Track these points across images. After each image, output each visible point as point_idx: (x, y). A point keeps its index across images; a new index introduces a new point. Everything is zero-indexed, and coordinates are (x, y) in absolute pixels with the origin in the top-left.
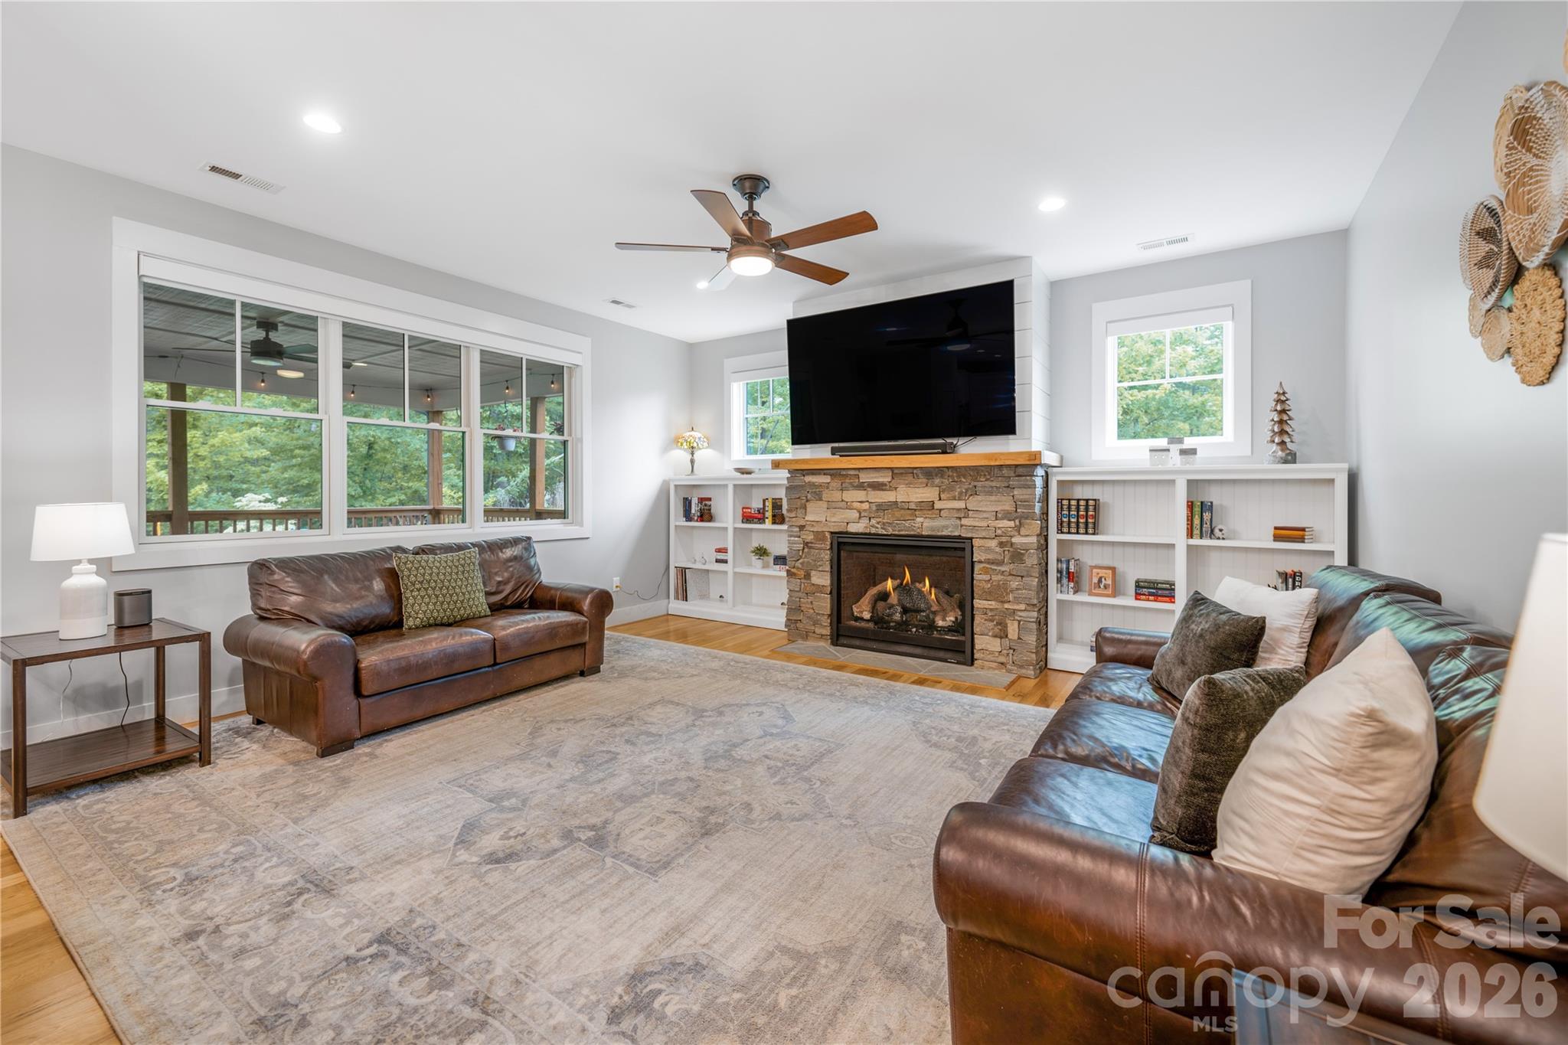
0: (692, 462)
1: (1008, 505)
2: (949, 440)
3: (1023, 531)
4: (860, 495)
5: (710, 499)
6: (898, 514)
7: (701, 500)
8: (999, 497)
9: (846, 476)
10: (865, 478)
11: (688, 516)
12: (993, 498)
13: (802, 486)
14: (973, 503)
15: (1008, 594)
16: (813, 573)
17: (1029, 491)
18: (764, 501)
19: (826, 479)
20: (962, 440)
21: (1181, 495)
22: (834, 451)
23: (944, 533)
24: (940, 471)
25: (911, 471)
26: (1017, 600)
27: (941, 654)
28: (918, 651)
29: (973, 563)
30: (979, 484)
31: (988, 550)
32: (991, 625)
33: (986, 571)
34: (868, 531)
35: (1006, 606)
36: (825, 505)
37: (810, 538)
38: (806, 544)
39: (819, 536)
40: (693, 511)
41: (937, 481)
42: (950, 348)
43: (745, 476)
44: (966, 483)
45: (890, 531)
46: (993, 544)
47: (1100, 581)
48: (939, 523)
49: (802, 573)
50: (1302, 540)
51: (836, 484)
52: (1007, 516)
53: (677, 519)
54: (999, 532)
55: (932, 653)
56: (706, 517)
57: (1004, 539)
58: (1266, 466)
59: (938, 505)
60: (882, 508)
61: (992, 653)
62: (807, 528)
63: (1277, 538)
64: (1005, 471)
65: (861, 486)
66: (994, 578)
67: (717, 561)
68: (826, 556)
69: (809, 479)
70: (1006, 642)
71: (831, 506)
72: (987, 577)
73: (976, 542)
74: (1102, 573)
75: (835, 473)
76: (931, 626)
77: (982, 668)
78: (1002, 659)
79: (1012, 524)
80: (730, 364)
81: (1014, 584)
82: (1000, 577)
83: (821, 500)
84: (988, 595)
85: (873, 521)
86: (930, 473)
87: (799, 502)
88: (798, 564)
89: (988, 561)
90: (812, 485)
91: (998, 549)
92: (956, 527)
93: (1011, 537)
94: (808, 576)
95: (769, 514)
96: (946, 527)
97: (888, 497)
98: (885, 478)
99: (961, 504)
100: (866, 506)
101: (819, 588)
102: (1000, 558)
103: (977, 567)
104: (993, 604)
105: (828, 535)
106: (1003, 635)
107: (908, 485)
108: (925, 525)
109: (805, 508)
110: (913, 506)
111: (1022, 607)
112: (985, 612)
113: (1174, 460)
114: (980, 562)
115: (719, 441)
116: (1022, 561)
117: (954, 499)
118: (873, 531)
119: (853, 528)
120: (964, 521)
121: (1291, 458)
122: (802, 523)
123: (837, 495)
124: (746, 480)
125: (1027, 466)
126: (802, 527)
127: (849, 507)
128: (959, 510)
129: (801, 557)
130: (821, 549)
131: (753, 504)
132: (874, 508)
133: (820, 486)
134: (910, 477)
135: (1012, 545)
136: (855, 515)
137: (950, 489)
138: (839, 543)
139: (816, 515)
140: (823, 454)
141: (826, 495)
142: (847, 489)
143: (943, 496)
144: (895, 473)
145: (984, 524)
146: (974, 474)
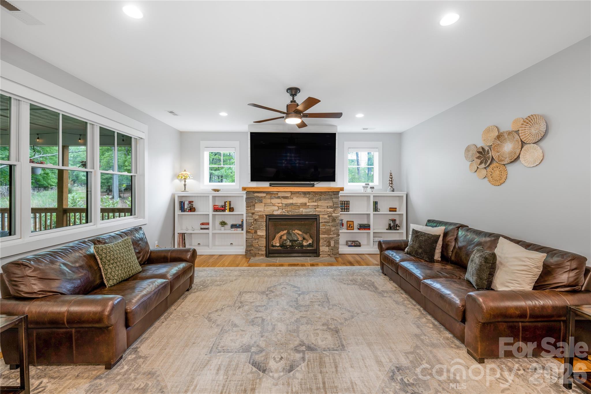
0: (185, 185)
1: (331, 204)
2: (312, 182)
3: (335, 212)
4: (279, 201)
5: (193, 202)
6: (293, 207)
7: (190, 202)
8: (328, 201)
9: (273, 194)
10: (280, 195)
11: (182, 209)
12: (326, 202)
13: (253, 197)
14: (320, 203)
15: (331, 232)
16: (258, 231)
17: (337, 199)
18: (225, 203)
19: (264, 195)
20: (315, 183)
21: (372, 200)
22: (271, 185)
23: (310, 214)
24: (309, 193)
25: (298, 192)
26: (334, 234)
27: (308, 255)
28: (300, 255)
29: (319, 223)
30: (322, 197)
31: (325, 218)
32: (325, 243)
33: (324, 225)
34: (281, 214)
35: (330, 236)
36: (264, 205)
37: (257, 217)
38: (255, 220)
39: (261, 217)
40: (186, 207)
41: (308, 196)
43: (217, 192)
44: (318, 197)
45: (290, 214)
46: (326, 216)
47: (350, 226)
48: (308, 210)
49: (253, 231)
50: (396, 211)
51: (268, 196)
52: (331, 207)
53: (178, 212)
54: (328, 212)
55: (305, 255)
56: (193, 210)
57: (330, 215)
58: (388, 192)
59: (308, 204)
60: (287, 205)
61: (326, 252)
62: (255, 214)
63: (390, 211)
65: (279, 198)
66: (327, 227)
67: (201, 229)
68: (264, 224)
69: (256, 195)
70: (330, 247)
71: (266, 205)
72: (324, 227)
73: (321, 216)
74: (350, 223)
75: (268, 193)
76: (302, 246)
77: (323, 257)
78: (329, 253)
79: (332, 210)
80: (203, 143)
81: (333, 229)
83: (262, 202)
84: (324, 233)
85: (284, 210)
86: (305, 193)
87: (252, 204)
88: (251, 228)
89: (325, 222)
90: (258, 197)
91: (328, 218)
92: (314, 211)
93: (332, 214)
94: (256, 232)
95: (228, 208)
96: (311, 211)
97: (290, 201)
98: (289, 195)
99: (316, 204)
100: (281, 205)
101: (261, 237)
102: (328, 221)
103: (321, 224)
104: (326, 236)
105: (265, 216)
106: (329, 245)
107: (297, 197)
108: (303, 211)
109: (254, 206)
110: (299, 204)
111: (335, 236)
112: (323, 238)
113: (369, 190)
114: (322, 222)
115: (198, 177)
116: (335, 221)
117: (314, 202)
118: (284, 214)
119: (275, 213)
120: (317, 209)
121: (393, 190)
122: (253, 211)
123: (269, 201)
124: (216, 194)
125: (336, 193)
126: (253, 214)
127: (274, 205)
128: (315, 206)
129: (253, 225)
130: (261, 221)
131: (220, 203)
132: (284, 205)
133: (262, 197)
134: (298, 195)
135: (332, 216)
136: (276, 208)
137: (312, 199)
138: (269, 219)
139: (260, 209)
140: (265, 185)
141: (264, 201)
142: (273, 199)
143: (310, 201)
144: (292, 193)
145: (323, 210)
146: (321, 193)
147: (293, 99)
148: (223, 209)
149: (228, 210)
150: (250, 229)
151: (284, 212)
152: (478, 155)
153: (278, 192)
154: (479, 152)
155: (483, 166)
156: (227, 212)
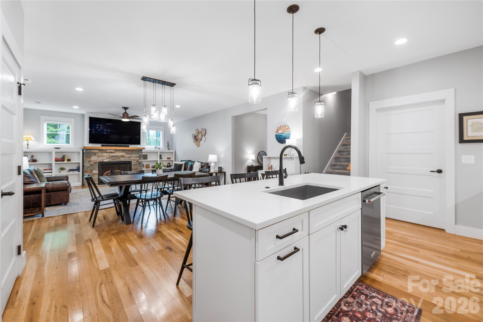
0: (28, 144)
1: (138, 156)
3: (140, 159)
4: (107, 154)
5: (34, 156)
6: (116, 157)
7: (32, 156)
9: (103, 150)
10: (108, 151)
12: (135, 154)
13: (90, 152)
14: (132, 155)
15: (138, 169)
17: (141, 153)
18: (64, 156)
19: (97, 151)
20: (129, 145)
21: (159, 154)
22: (102, 145)
24: (126, 150)
25: (119, 150)
29: (131, 165)
31: (135, 163)
33: (134, 166)
34: (109, 161)
36: (97, 156)
37: (92, 163)
38: (92, 165)
39: (95, 163)
41: (125, 152)
44: (131, 152)
45: (114, 161)
46: (135, 162)
47: (147, 166)
48: (125, 159)
49: (90, 171)
50: (170, 159)
51: (100, 152)
52: (138, 157)
54: (137, 160)
56: (35, 161)
57: (137, 161)
58: (166, 150)
59: (125, 156)
60: (112, 156)
62: (91, 161)
63: (168, 159)
64: (138, 150)
65: (107, 152)
66: (136, 167)
68: (97, 167)
69: (91, 151)
71: (98, 156)
72: (134, 167)
73: (132, 162)
74: (148, 165)
75: (100, 150)
79: (139, 158)
80: (42, 118)
81: (139, 168)
82: (137, 167)
83: (95, 155)
85: (110, 159)
86: (123, 151)
87: (89, 156)
88: (89, 169)
89: (135, 165)
90: (93, 152)
91: (136, 163)
94: (92, 172)
96: (127, 160)
97: (114, 154)
98: (114, 151)
100: (108, 156)
101: (96, 174)
103: (132, 166)
105: (98, 163)
107: (119, 152)
108: (122, 159)
109: (90, 157)
110: (119, 156)
113: (157, 149)
114: (133, 165)
116: (140, 164)
117: (128, 155)
118: (110, 161)
119: (105, 161)
120: (130, 158)
121: (169, 150)
122: (90, 160)
123: (101, 154)
125: (141, 150)
126: (90, 161)
127: (104, 156)
128: (129, 157)
129: (89, 168)
130: (96, 165)
131: (60, 157)
132: (110, 157)
133: (96, 152)
134: (119, 151)
135: (139, 162)
136: (106, 158)
137: (127, 153)
138: (101, 164)
139: (94, 159)
140: (98, 146)
141: (97, 154)
142: (103, 153)
143: (126, 154)
144: (115, 150)
145: (134, 159)
146: (132, 151)
147: (126, 111)
148: (62, 160)
149: (67, 160)
150: (87, 170)
151: (110, 160)
152: (194, 137)
153: (107, 149)
154: (195, 137)
155: (195, 141)
156: (66, 162)
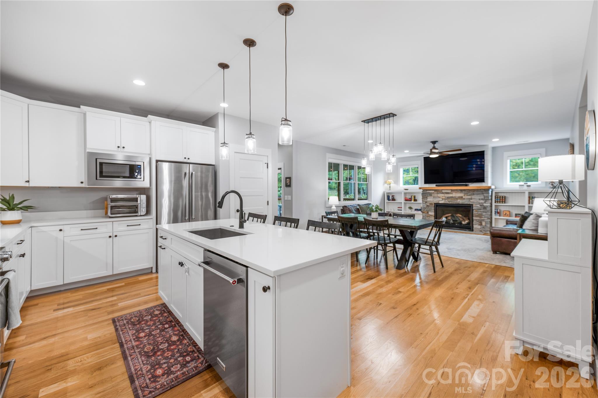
0: (390, 187)
1: (482, 197)
2: (467, 183)
3: (486, 203)
4: (443, 195)
5: (394, 196)
6: (453, 199)
7: (393, 196)
8: (480, 195)
9: (439, 191)
10: (443, 191)
11: (389, 199)
12: (478, 196)
13: (426, 193)
14: (473, 197)
15: (482, 216)
16: (429, 212)
17: (488, 194)
18: (411, 196)
19: (433, 191)
20: (469, 184)
21: (527, 195)
22: (436, 185)
23: (466, 203)
24: (464, 190)
25: (457, 190)
26: (485, 217)
27: (465, 229)
28: (458, 229)
29: (473, 210)
30: (475, 193)
31: (477, 207)
32: (478, 223)
33: (476, 211)
34: (444, 203)
35: (482, 219)
36: (433, 197)
37: (429, 204)
38: (427, 206)
39: (431, 204)
40: (390, 198)
41: (464, 192)
42: (461, 159)
43: (406, 190)
44: (471, 193)
45: (451, 203)
46: (478, 205)
47: (506, 214)
48: (464, 201)
49: (426, 212)
51: (436, 192)
52: (482, 199)
53: (386, 201)
54: (480, 203)
55: (462, 229)
56: (394, 200)
57: (481, 204)
58: (548, 189)
59: (464, 197)
60: (448, 198)
61: (478, 229)
62: (428, 202)
64: (482, 190)
65: (443, 193)
67: (398, 210)
68: (433, 208)
69: (428, 191)
70: (482, 226)
71: (434, 197)
72: (477, 212)
73: (474, 205)
74: (507, 212)
75: (435, 190)
76: (461, 223)
77: (476, 232)
78: (481, 230)
79: (483, 201)
80: (400, 164)
81: (484, 214)
82: (480, 212)
83: (431, 196)
84: (477, 216)
85: (446, 201)
86: (462, 190)
87: (425, 197)
88: (425, 210)
89: (477, 209)
90: (429, 193)
91: (480, 207)
92: (468, 202)
93: (483, 204)
94: (428, 213)
95: (413, 199)
96: (466, 202)
97: (451, 195)
98: (450, 191)
99: (470, 197)
100: (444, 197)
101: (431, 215)
102: (480, 208)
103: (474, 211)
104: (478, 218)
105: (433, 204)
106: (481, 225)
107: (456, 193)
108: (460, 202)
109: (427, 198)
110: (457, 197)
111: (486, 219)
112: (476, 220)
113: (525, 188)
114: (475, 209)
115: (397, 182)
116: (486, 209)
117: (468, 196)
118: (446, 203)
119: (440, 202)
120: (471, 201)
121: (554, 187)
122: (426, 201)
123: (436, 195)
124: (406, 191)
125: (487, 190)
126: (426, 202)
127: (439, 197)
128: (469, 198)
129: (426, 209)
130: (431, 207)
131: (408, 197)
132: (446, 198)
133: (431, 193)
134: (456, 191)
135: (483, 206)
136: (441, 199)
137: (467, 194)
138: (436, 205)
139: (430, 199)
140: (433, 186)
141: (433, 195)
142: (439, 194)
143: (465, 195)
144: (452, 190)
145: (476, 201)
146: (474, 191)
147: (434, 145)
148: (410, 200)
149: (413, 200)
150: (424, 211)
151: (446, 202)
153: (442, 190)
156: (413, 201)
